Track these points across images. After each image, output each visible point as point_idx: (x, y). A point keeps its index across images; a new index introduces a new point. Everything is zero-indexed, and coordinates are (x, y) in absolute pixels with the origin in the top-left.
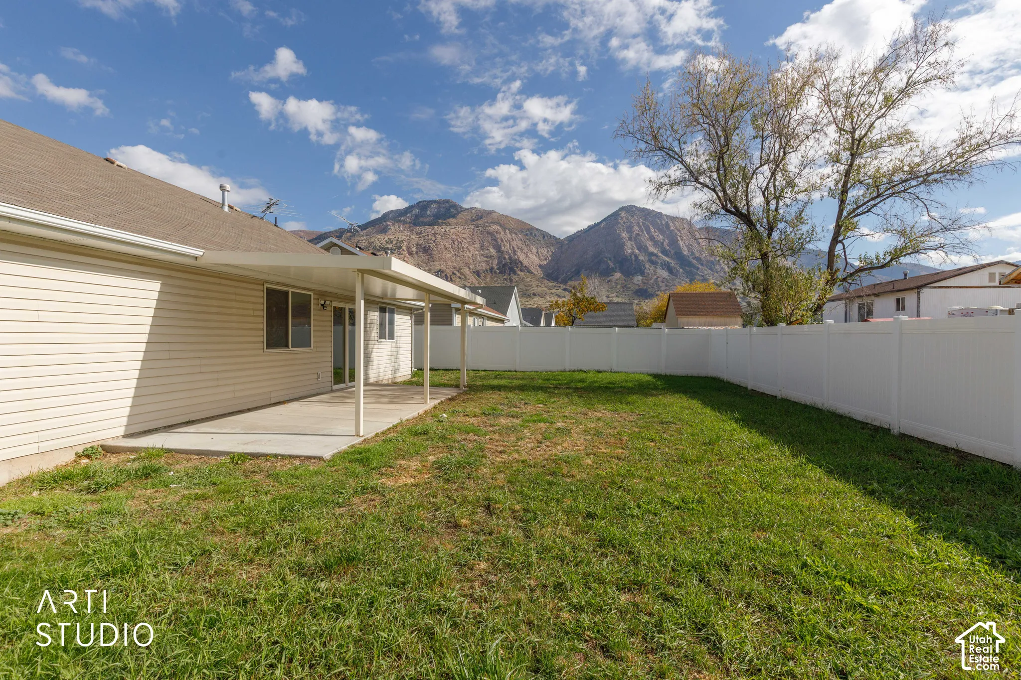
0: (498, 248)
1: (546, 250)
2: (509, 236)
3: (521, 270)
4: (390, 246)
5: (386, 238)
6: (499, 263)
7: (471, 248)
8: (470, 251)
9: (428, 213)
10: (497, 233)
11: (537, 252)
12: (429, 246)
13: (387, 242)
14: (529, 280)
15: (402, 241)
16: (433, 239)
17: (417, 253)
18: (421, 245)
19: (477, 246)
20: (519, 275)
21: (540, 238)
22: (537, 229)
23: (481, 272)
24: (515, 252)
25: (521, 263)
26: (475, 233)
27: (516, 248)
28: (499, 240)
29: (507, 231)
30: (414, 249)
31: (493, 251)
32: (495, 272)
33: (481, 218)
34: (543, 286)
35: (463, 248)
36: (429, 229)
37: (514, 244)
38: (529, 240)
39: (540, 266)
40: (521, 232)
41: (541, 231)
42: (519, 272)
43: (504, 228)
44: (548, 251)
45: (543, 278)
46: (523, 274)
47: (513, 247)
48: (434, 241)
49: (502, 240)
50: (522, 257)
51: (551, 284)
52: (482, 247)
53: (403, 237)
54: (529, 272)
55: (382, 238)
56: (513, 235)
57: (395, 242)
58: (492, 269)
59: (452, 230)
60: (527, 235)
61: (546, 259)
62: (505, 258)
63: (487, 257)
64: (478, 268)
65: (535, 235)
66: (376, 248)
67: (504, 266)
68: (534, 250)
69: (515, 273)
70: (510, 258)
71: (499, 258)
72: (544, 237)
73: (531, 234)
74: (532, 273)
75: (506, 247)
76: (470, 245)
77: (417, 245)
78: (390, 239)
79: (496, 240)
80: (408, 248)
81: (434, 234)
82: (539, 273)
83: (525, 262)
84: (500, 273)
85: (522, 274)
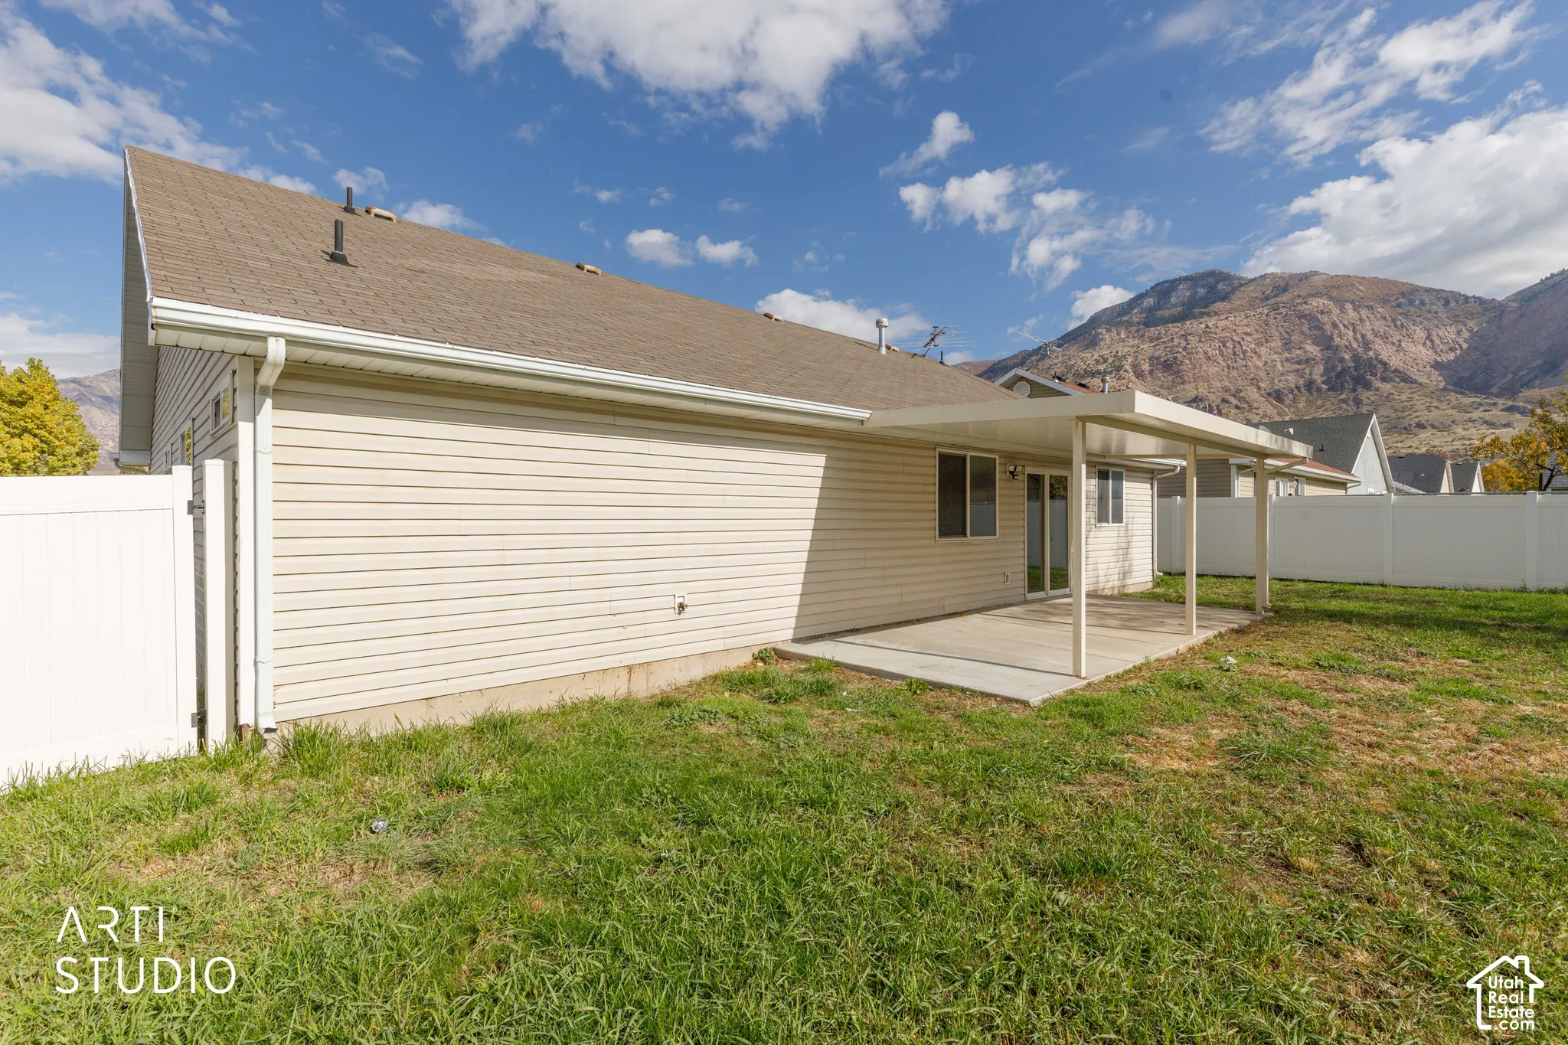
0: (1326, 342)
1: (1453, 329)
2: (1352, 314)
3: (1384, 380)
4: (1101, 368)
5: (1096, 356)
6: (1327, 371)
7: (1263, 350)
8: (1259, 356)
9: (1173, 300)
10: (1322, 313)
11: (1429, 337)
12: (1175, 358)
13: (1097, 362)
14: (1404, 397)
15: (1124, 357)
16: (1183, 344)
17: (1151, 372)
18: (1158, 358)
19: (1277, 343)
20: (1377, 389)
21: (1438, 307)
22: (1428, 290)
23: (1286, 392)
24: (1366, 345)
25: (1385, 364)
26: (1271, 320)
27: (1370, 336)
28: (1328, 327)
29: (1348, 306)
30: (1146, 367)
31: (1313, 350)
32: (1319, 390)
33: (1285, 290)
34: (1444, 406)
35: (1244, 352)
36: (1175, 329)
37: (1367, 329)
38: (1406, 315)
39: (1437, 366)
40: (1384, 302)
41: (1439, 291)
42: (1378, 384)
43: (1340, 303)
44: (1459, 332)
45: (1444, 389)
46: (1388, 386)
47: (1363, 336)
48: (1185, 349)
49: (1335, 325)
50: (1386, 352)
51: (1466, 401)
52: (1287, 345)
53: (1126, 350)
54: (1406, 379)
55: (1089, 355)
56: (1364, 313)
57: (1110, 361)
58: (1310, 385)
59: (1222, 324)
60: (1399, 306)
61: (1452, 349)
62: (1342, 360)
63: (1299, 363)
64: (1278, 385)
65: (1423, 303)
66: (1078, 375)
67: (1339, 375)
68: (1420, 334)
69: (1367, 386)
70: (1356, 358)
71: (1328, 360)
72: (1447, 303)
73: (1411, 303)
74: (1413, 382)
75: (1345, 338)
76: (1259, 344)
77: (1151, 358)
78: (1102, 356)
79: (1320, 328)
80: (1135, 367)
81: (1185, 336)
82: (1437, 380)
83: (1395, 362)
84: (1329, 389)
85: (1386, 387)
